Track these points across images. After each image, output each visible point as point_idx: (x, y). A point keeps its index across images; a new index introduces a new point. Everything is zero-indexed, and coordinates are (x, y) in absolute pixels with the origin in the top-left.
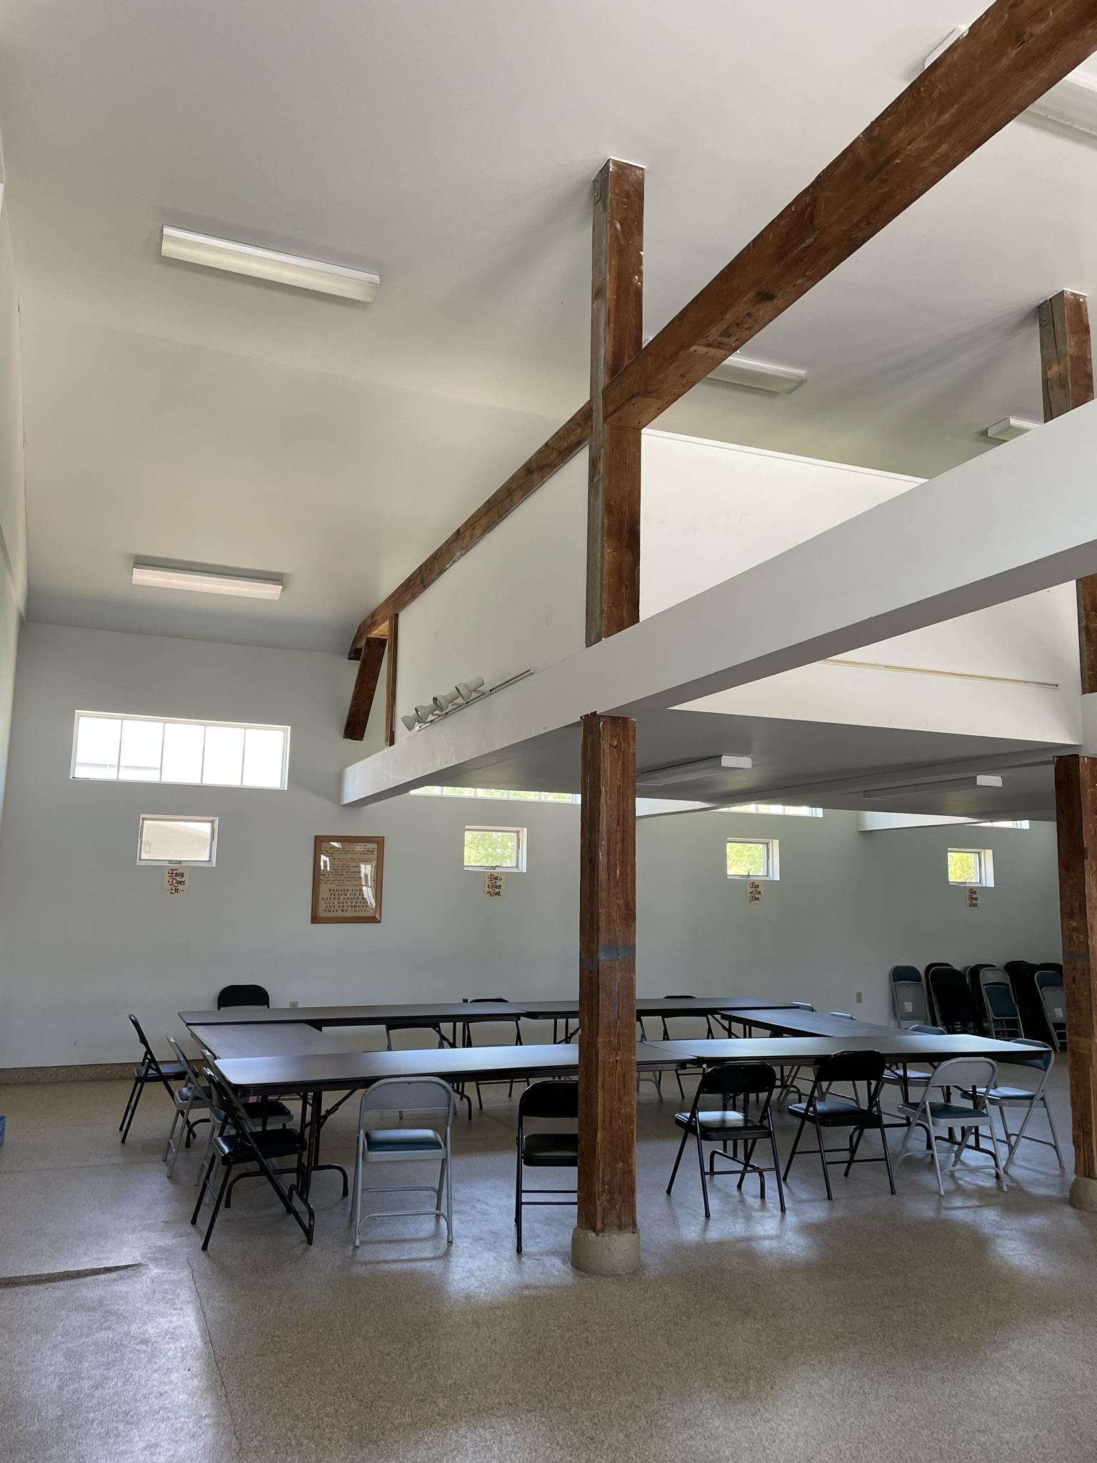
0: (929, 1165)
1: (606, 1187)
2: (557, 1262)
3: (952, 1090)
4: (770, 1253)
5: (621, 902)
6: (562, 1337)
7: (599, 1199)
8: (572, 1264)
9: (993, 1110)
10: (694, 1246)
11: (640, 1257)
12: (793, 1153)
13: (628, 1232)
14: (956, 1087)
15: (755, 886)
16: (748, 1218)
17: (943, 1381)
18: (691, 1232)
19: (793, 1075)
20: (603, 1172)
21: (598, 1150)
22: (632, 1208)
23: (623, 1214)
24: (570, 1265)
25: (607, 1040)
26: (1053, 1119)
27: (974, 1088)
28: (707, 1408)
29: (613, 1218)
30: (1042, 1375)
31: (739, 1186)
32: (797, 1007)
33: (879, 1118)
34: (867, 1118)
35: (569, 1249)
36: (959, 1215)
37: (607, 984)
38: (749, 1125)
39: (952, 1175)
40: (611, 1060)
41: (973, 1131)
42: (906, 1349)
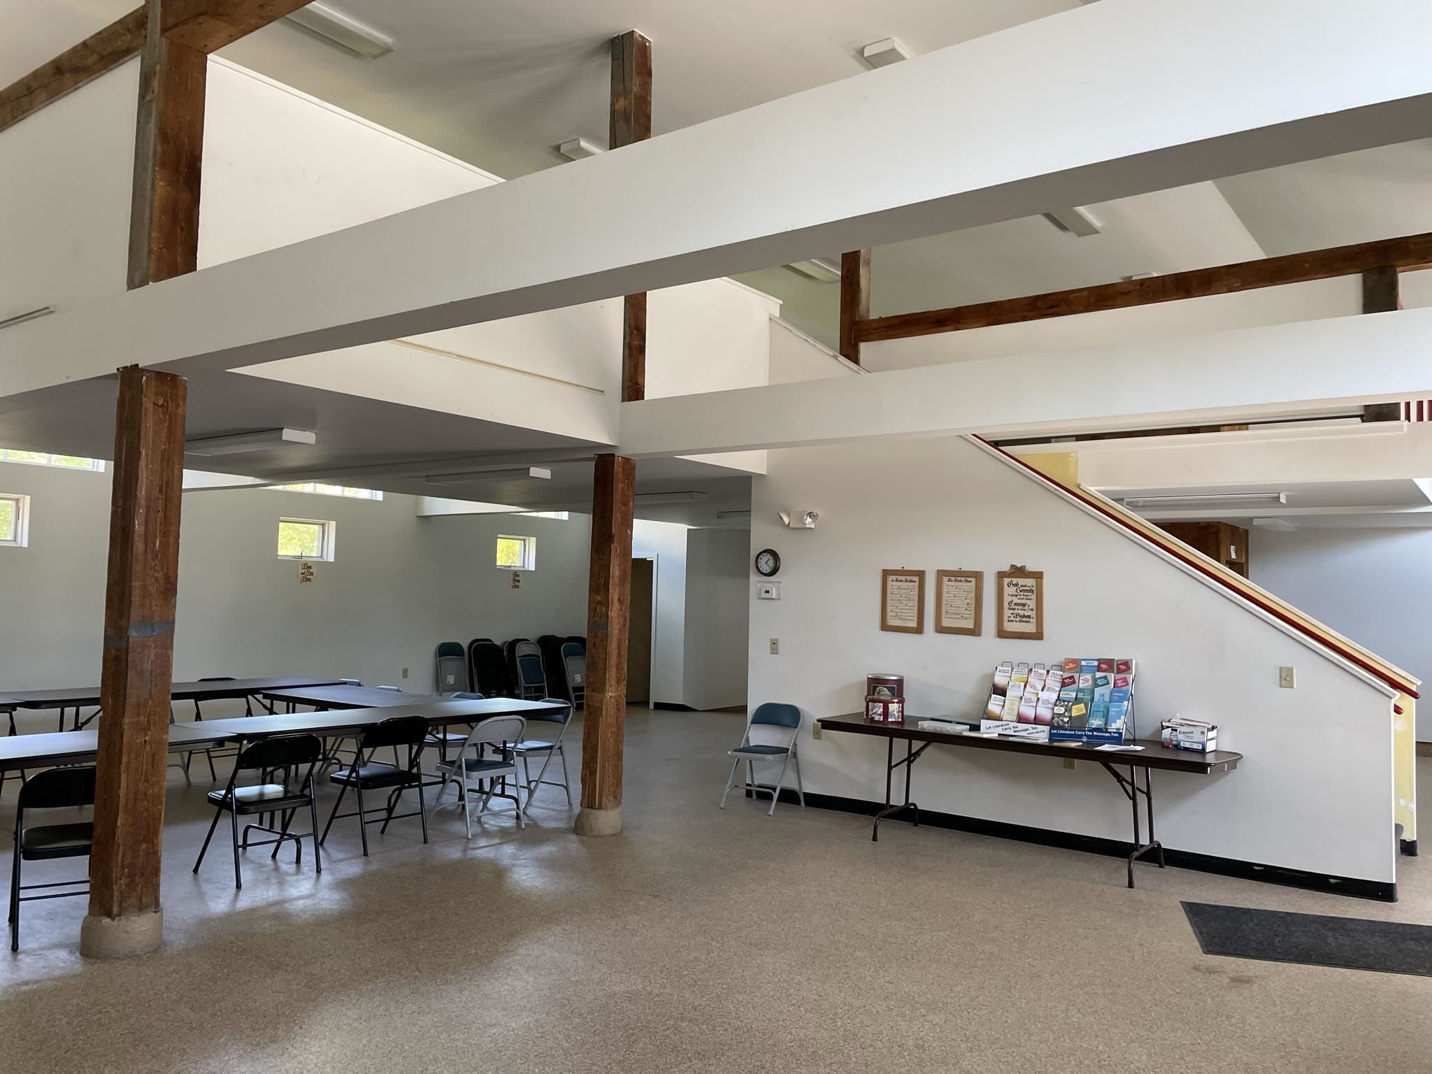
0: (461, 814)
1: (126, 870)
2: (63, 954)
3: (486, 746)
4: (304, 911)
5: (160, 575)
6: (69, 1024)
7: (116, 883)
8: (80, 954)
9: (518, 761)
10: (224, 916)
11: (162, 935)
12: (333, 817)
13: (149, 912)
14: (489, 743)
15: (307, 566)
16: (282, 883)
17: (461, 991)
18: (220, 904)
19: (335, 748)
20: (123, 855)
21: (119, 832)
22: (156, 887)
23: (144, 895)
24: (78, 954)
25: (135, 720)
26: (567, 766)
27: (505, 743)
28: (233, 1058)
29: (133, 900)
30: (544, 971)
31: (274, 856)
32: (345, 683)
33: (418, 777)
34: (406, 778)
35: (79, 939)
36: (482, 853)
37: (138, 662)
38: (289, 795)
39: (479, 821)
40: (138, 741)
41: (501, 781)
42: (430, 970)
